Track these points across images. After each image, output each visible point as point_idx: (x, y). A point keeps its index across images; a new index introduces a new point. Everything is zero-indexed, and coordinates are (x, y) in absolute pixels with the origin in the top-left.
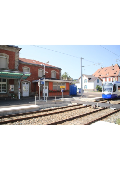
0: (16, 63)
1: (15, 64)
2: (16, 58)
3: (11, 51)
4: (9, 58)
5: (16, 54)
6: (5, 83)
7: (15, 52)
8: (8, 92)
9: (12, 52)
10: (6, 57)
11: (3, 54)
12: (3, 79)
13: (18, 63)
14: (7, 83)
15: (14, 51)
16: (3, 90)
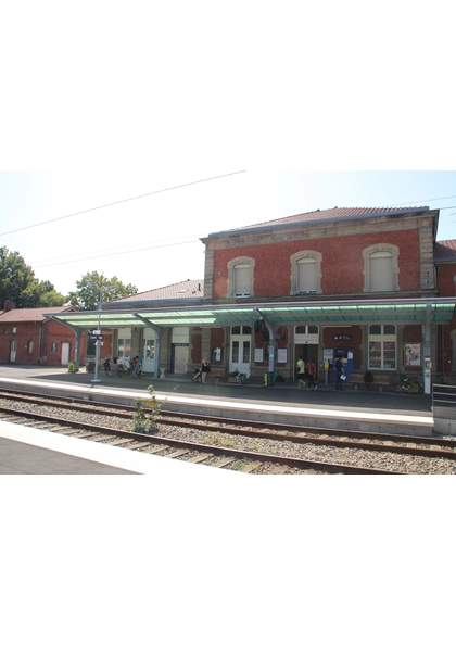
0: (423, 266)
1: (422, 271)
2: (422, 250)
3: (403, 231)
4: (398, 253)
5: (421, 235)
6: (392, 338)
7: (418, 229)
8: (402, 368)
9: (409, 232)
10: (389, 255)
11: (380, 246)
12: (385, 326)
13: (431, 266)
14: (398, 339)
15: (413, 226)
16: (385, 362)
